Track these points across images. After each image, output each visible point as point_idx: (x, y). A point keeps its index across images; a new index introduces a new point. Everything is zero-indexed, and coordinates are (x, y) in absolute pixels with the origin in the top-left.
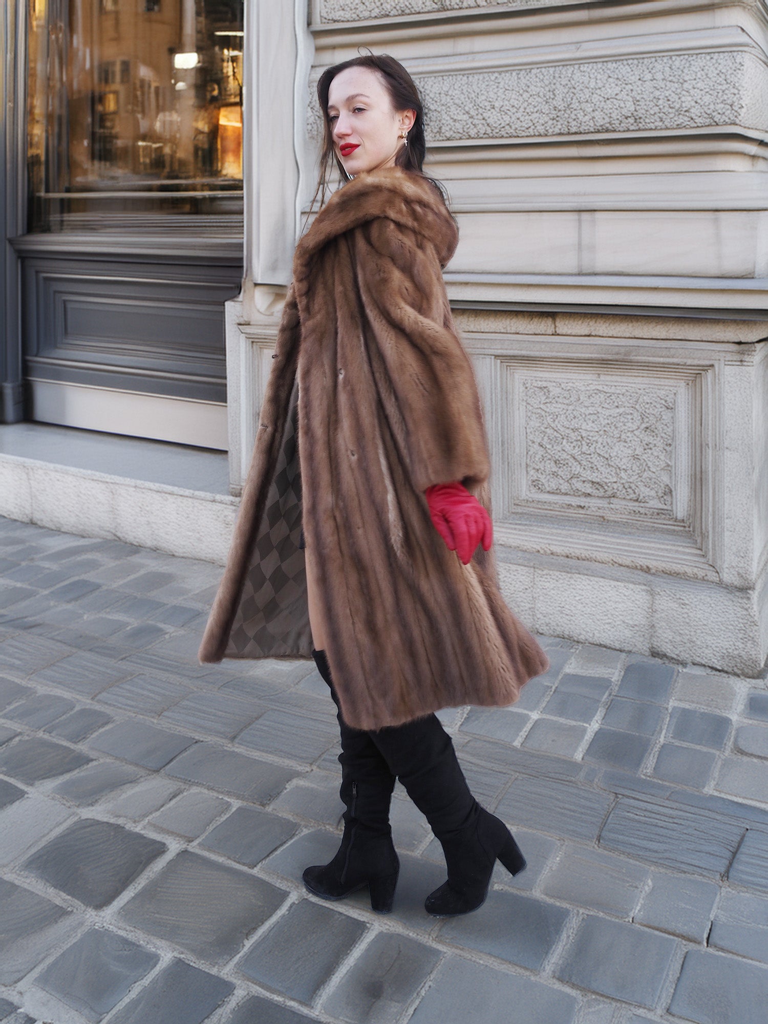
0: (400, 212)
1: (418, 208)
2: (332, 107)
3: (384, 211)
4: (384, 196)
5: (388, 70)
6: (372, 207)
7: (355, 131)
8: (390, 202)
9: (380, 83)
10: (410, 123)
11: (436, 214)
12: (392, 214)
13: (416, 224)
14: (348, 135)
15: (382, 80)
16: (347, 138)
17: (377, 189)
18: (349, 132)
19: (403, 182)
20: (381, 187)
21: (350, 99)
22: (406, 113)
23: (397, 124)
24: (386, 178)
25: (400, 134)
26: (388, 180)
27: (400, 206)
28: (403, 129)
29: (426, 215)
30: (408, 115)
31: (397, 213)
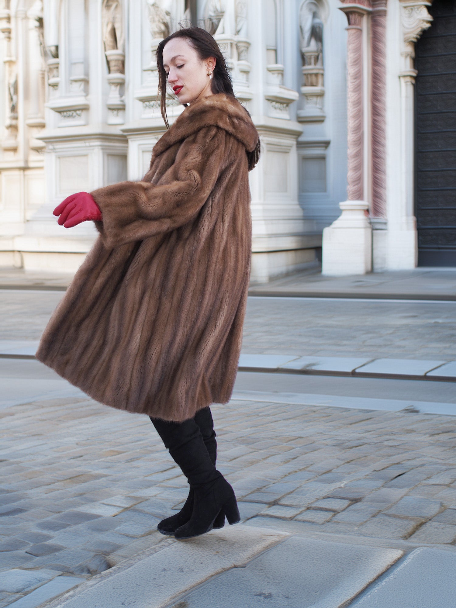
0: (226, 123)
1: (236, 121)
3: (217, 122)
4: (217, 112)
6: (209, 119)
7: (179, 78)
8: (220, 117)
9: (189, 45)
10: (213, 66)
11: (246, 123)
12: (221, 125)
13: (234, 130)
14: (176, 81)
15: (190, 43)
16: (175, 83)
17: (212, 108)
18: (176, 79)
19: (227, 104)
20: (215, 107)
21: (173, 60)
22: (209, 60)
23: (205, 68)
24: (217, 101)
25: (207, 74)
26: (219, 103)
27: (226, 120)
28: (209, 70)
29: (240, 125)
30: (211, 60)
31: (224, 123)
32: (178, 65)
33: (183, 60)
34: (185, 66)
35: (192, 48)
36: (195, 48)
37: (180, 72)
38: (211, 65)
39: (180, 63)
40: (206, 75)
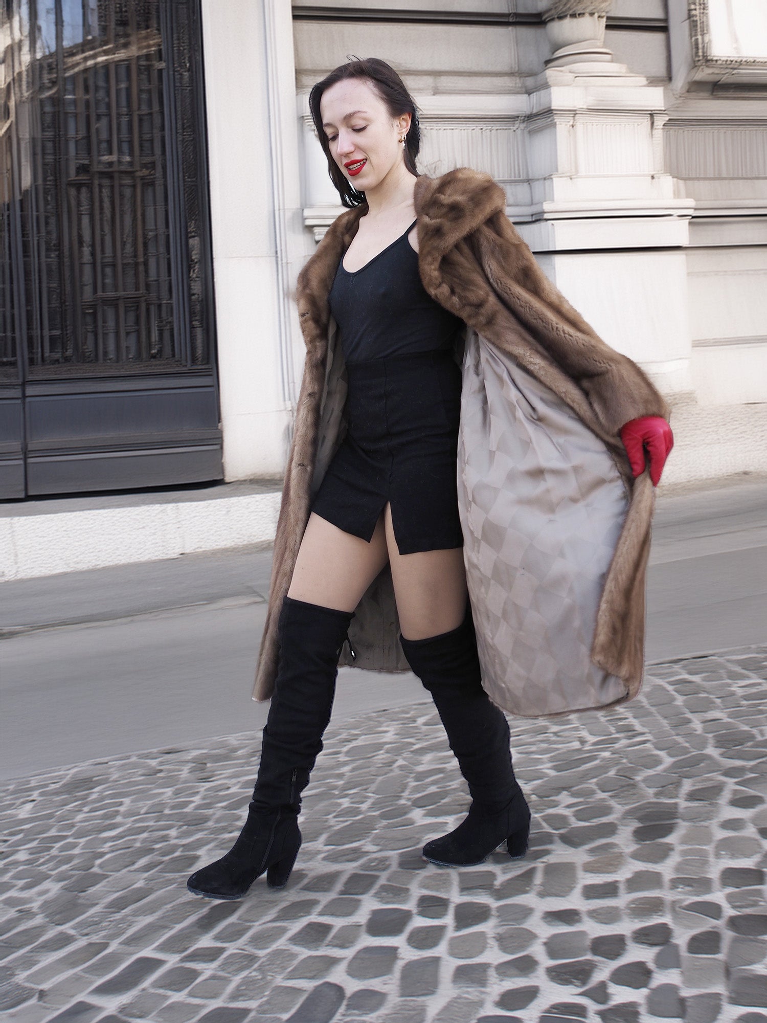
2: (328, 125)
5: (379, 77)
7: (357, 147)
9: (374, 93)
10: (407, 126)
14: (351, 152)
15: (376, 90)
16: (351, 155)
18: (352, 149)
21: (347, 118)
22: (402, 117)
23: (396, 130)
25: (399, 139)
28: (402, 133)
30: (404, 117)
32: (358, 127)
33: (365, 119)
34: (368, 128)
35: (379, 99)
36: (382, 99)
37: (360, 139)
38: (404, 124)
39: (360, 123)
40: (397, 141)
